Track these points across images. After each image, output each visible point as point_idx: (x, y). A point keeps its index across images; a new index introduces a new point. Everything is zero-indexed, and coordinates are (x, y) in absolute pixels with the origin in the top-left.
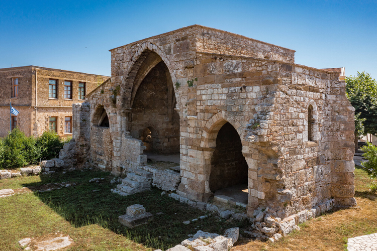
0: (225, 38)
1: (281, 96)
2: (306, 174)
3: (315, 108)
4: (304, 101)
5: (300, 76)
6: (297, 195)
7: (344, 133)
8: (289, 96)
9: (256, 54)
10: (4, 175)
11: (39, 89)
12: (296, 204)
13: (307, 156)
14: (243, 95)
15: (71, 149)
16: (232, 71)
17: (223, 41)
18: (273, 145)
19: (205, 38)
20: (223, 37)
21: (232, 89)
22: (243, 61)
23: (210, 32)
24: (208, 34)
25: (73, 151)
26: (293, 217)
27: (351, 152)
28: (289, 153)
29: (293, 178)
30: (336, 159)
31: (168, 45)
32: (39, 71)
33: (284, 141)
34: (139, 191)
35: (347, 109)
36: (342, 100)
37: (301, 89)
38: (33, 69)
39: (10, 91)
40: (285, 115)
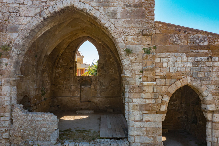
14: (209, 64)
16: (198, 43)
21: (199, 58)
22: (209, 36)
31: (112, 9)
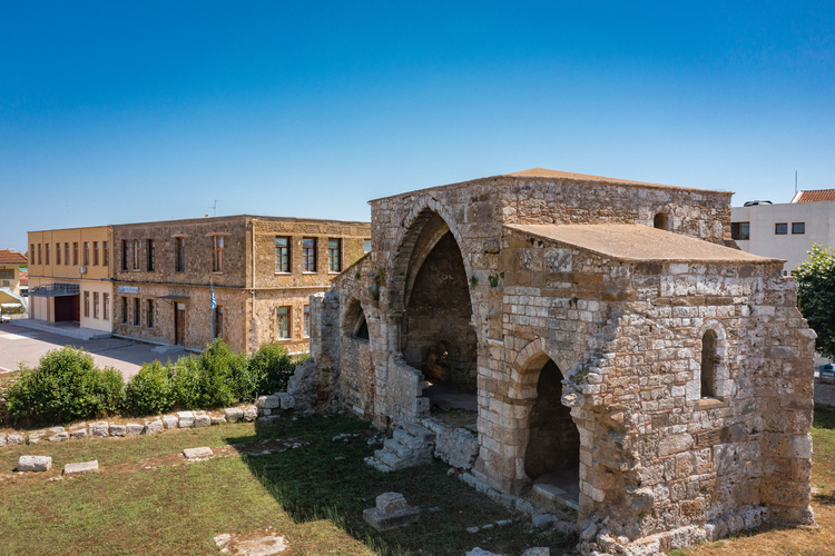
0: (564, 191)
1: (633, 323)
2: (693, 460)
3: (722, 334)
4: (692, 324)
5: (683, 279)
6: (670, 497)
7: (790, 380)
8: (655, 319)
9: (634, 211)
10: (200, 421)
11: (257, 257)
12: (668, 515)
13: (696, 426)
14: (573, 314)
15: (307, 377)
16: (557, 268)
17: (560, 197)
18: (612, 411)
19: (521, 197)
20: (559, 190)
21: (557, 300)
22: (574, 252)
23: (531, 185)
24: (528, 188)
25: (310, 379)
26: (656, 537)
27: (805, 419)
28: (652, 423)
29: (662, 467)
30: (773, 430)
31: (460, 206)
32: (257, 224)
33: (640, 403)
34: (410, 465)
35: (799, 335)
36: (788, 316)
37: (683, 304)
38: (248, 220)
39: (211, 260)
40: (643, 355)
